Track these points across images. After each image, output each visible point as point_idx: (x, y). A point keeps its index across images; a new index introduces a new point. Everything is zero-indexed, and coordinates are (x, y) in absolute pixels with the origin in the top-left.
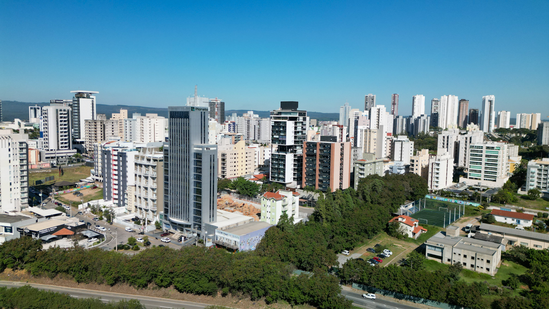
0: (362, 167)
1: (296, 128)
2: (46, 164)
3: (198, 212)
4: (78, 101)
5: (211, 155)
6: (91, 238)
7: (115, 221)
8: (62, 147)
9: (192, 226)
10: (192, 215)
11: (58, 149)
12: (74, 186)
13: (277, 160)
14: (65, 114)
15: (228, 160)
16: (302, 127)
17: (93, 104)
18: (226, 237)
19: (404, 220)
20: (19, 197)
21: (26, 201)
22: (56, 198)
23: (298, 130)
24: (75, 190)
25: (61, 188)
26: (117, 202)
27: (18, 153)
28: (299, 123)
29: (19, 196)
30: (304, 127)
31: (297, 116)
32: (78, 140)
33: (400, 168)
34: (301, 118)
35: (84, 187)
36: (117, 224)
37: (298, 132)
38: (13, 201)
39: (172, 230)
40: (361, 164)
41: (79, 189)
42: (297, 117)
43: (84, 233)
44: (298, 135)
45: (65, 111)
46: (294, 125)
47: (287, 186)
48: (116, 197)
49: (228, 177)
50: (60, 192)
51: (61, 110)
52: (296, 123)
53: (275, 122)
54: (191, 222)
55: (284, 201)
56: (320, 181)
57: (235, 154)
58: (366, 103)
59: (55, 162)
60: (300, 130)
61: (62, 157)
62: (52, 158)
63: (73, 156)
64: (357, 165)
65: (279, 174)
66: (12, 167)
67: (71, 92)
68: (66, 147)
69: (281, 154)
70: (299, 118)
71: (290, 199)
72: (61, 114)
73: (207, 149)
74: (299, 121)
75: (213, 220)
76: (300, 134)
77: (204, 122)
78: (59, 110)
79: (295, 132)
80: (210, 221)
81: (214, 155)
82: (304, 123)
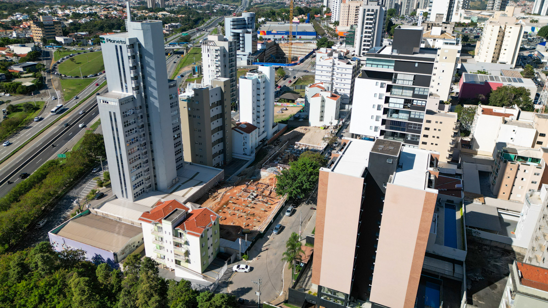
1: (387, 100)
5: (110, 112)
16: (407, 101)
23: (391, 106)
25: (280, 100)
28: (403, 88)
31: (391, 70)
34: (405, 78)
35: (300, 105)
37: (397, 111)
41: (295, 105)
42: (392, 74)
45: (373, 11)
46: (381, 92)
50: (278, 103)
51: (369, 10)
52: (389, 88)
60: (401, 107)
70: (396, 74)
71: (168, 233)
72: (368, 15)
73: (103, 102)
74: (399, 83)
75: (127, 197)
76: (403, 117)
77: (123, 61)
78: (367, 10)
79: (386, 111)
80: (123, 196)
81: (114, 113)
82: (419, 90)
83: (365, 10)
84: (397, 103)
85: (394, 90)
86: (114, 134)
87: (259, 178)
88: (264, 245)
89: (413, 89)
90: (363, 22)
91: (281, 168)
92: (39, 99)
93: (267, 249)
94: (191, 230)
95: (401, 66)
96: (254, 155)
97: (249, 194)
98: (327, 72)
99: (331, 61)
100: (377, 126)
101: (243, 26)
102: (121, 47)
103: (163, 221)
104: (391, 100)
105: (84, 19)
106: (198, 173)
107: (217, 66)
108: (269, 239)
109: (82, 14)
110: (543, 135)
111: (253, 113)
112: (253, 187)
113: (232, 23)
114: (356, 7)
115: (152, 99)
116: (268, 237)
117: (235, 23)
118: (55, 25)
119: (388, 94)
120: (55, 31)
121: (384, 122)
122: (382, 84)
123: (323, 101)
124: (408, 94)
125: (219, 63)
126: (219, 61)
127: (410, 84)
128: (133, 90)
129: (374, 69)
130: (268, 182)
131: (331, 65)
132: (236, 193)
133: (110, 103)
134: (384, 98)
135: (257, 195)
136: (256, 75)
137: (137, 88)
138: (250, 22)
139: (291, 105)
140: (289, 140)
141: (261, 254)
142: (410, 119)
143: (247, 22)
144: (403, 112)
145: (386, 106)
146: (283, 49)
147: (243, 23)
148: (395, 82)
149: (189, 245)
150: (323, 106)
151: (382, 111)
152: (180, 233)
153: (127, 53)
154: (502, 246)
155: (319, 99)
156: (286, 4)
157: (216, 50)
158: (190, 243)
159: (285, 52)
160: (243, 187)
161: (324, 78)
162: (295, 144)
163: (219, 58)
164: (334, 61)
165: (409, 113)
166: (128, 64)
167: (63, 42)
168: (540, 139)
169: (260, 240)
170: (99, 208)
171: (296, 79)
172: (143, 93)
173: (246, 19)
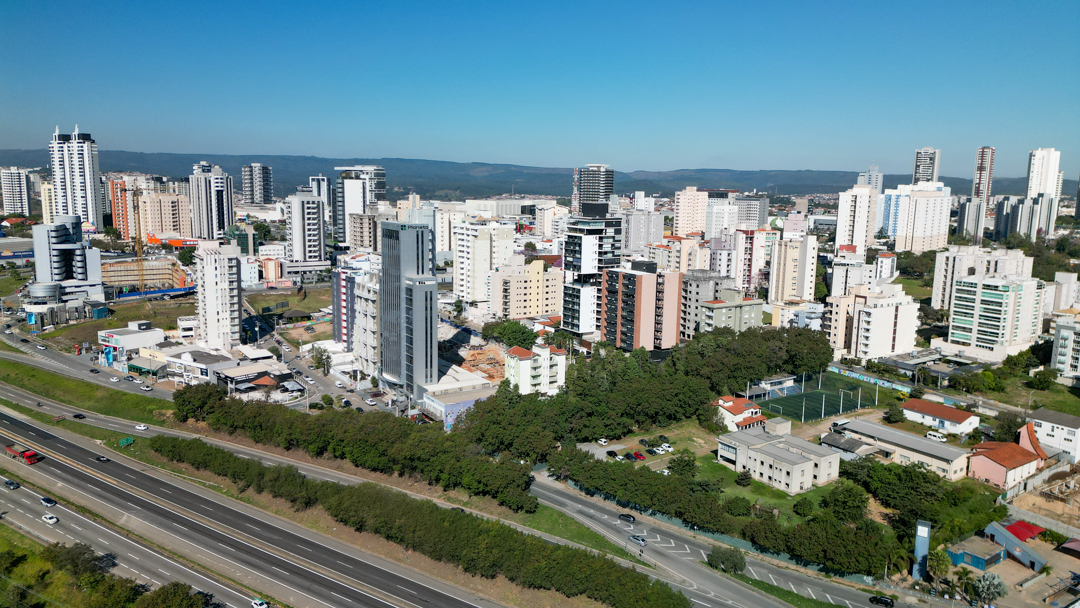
0: (710, 314)
1: (600, 246)
2: (287, 282)
3: (410, 369)
4: (343, 183)
5: (427, 292)
6: (292, 391)
7: (331, 371)
8: (310, 257)
9: (405, 387)
10: (404, 371)
11: (305, 261)
12: (309, 318)
13: (570, 295)
14: (314, 208)
15: (513, 291)
16: (613, 245)
17: (364, 188)
18: (432, 404)
19: (727, 405)
20: (229, 331)
21: (237, 336)
22: (281, 334)
23: (604, 250)
24: (308, 323)
25: (290, 320)
26: (345, 344)
27: (227, 272)
28: (608, 237)
29: (228, 329)
30: (617, 245)
31: (603, 227)
32: (341, 245)
33: (809, 315)
34: (611, 231)
35: (322, 320)
36: (334, 376)
37: (606, 253)
38: (221, 335)
39: (388, 389)
40: (709, 308)
41: (314, 322)
42: (602, 230)
43: (285, 384)
44: (604, 257)
45: (313, 203)
46: (597, 242)
47: (584, 337)
48: (345, 338)
49: (511, 317)
50: (288, 326)
51: (308, 203)
52: (601, 239)
53: (569, 237)
54: (403, 381)
55: (535, 361)
56: (623, 333)
57: (526, 282)
58: (918, 166)
59: (299, 279)
60: (609, 249)
61: (310, 272)
62: (297, 273)
63: (325, 271)
64: (704, 310)
65: (573, 318)
66: (219, 291)
67: (336, 168)
68: (315, 257)
69: (575, 287)
70: (604, 230)
72: (308, 208)
74: (608, 234)
76: (610, 256)
79: (600, 253)
82: (617, 237)
84: (607, 247)
85: (604, 240)
89: (614, 237)
95: (609, 224)
104: (602, 246)
119: (601, 243)
121: (600, 261)
122: (597, 237)
124: (612, 241)
127: (612, 234)
134: (598, 245)
142: (614, 256)
143: (71, 231)
144: (610, 252)
145: (600, 250)
147: (63, 232)
148: (603, 234)
151: (598, 254)
165: (613, 252)
173: (69, 226)
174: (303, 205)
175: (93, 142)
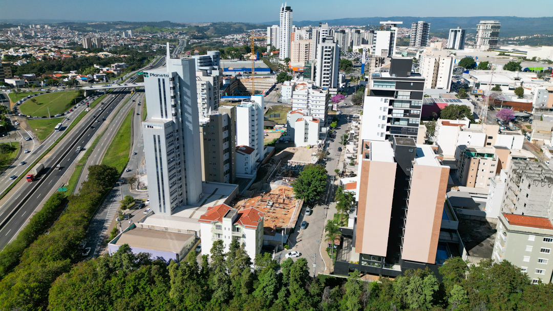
1: (390, 111)
5: (154, 136)
12: (272, 128)
14: (329, 51)
16: (406, 111)
23: (395, 116)
28: (402, 102)
30: (413, 111)
31: (393, 89)
34: (404, 94)
35: (279, 130)
37: (398, 120)
41: (274, 131)
42: (394, 91)
44: (395, 124)
45: (330, 48)
46: (386, 106)
52: (391, 103)
60: (402, 116)
70: (397, 92)
71: (227, 229)
72: (326, 51)
73: (148, 127)
74: (399, 98)
75: (165, 212)
76: (403, 124)
77: (164, 92)
78: (324, 47)
79: (389, 120)
80: (161, 211)
81: (159, 136)
82: (415, 102)
83: (323, 47)
84: (398, 113)
85: (396, 104)
86: (156, 155)
87: (270, 190)
88: (297, 238)
89: (410, 102)
90: (322, 58)
91: (286, 180)
92: (13, 140)
93: (301, 240)
94: (247, 224)
95: (400, 86)
96: (255, 173)
97: (267, 203)
98: (303, 100)
99: (306, 90)
100: (382, 132)
101: (209, 63)
102: (163, 80)
103: (224, 219)
104: (394, 111)
105: (19, 61)
106: (217, 189)
107: (203, 99)
108: (299, 233)
109: (16, 56)
110: (490, 138)
111: (250, 137)
112: (267, 197)
113: (199, 61)
114: (306, 45)
115: (187, 123)
116: (298, 231)
117: (202, 61)
118: (4, 68)
119: (391, 107)
120: (4, 74)
121: (388, 128)
122: (386, 100)
123: (306, 124)
124: (407, 106)
125: (205, 96)
126: (205, 94)
127: (408, 98)
128: (173, 116)
129: (380, 88)
130: (278, 192)
131: (306, 94)
132: (254, 203)
133: (154, 127)
134: (387, 110)
135: (273, 204)
136: (250, 104)
137: (176, 115)
138: (215, 60)
139: (270, 131)
140: (281, 159)
141: (297, 244)
142: (409, 124)
143: (212, 59)
144: (403, 120)
145: (390, 116)
146: (244, 84)
147: (209, 60)
148: (396, 97)
149: (245, 238)
150: (306, 129)
151: (386, 120)
152: (238, 228)
153: (169, 85)
154: (479, 219)
155: (303, 123)
156: (224, 43)
157: (203, 85)
158: (246, 236)
159: (246, 86)
160: (259, 198)
161: (300, 106)
162: (288, 163)
163: (205, 91)
164: (308, 90)
165: (408, 120)
166: (170, 93)
167: (15, 84)
168: (489, 141)
169: (292, 235)
170: (143, 222)
171: (267, 109)
172: (180, 119)
173: (212, 57)
174: (323, 49)
175: (292, 11)
